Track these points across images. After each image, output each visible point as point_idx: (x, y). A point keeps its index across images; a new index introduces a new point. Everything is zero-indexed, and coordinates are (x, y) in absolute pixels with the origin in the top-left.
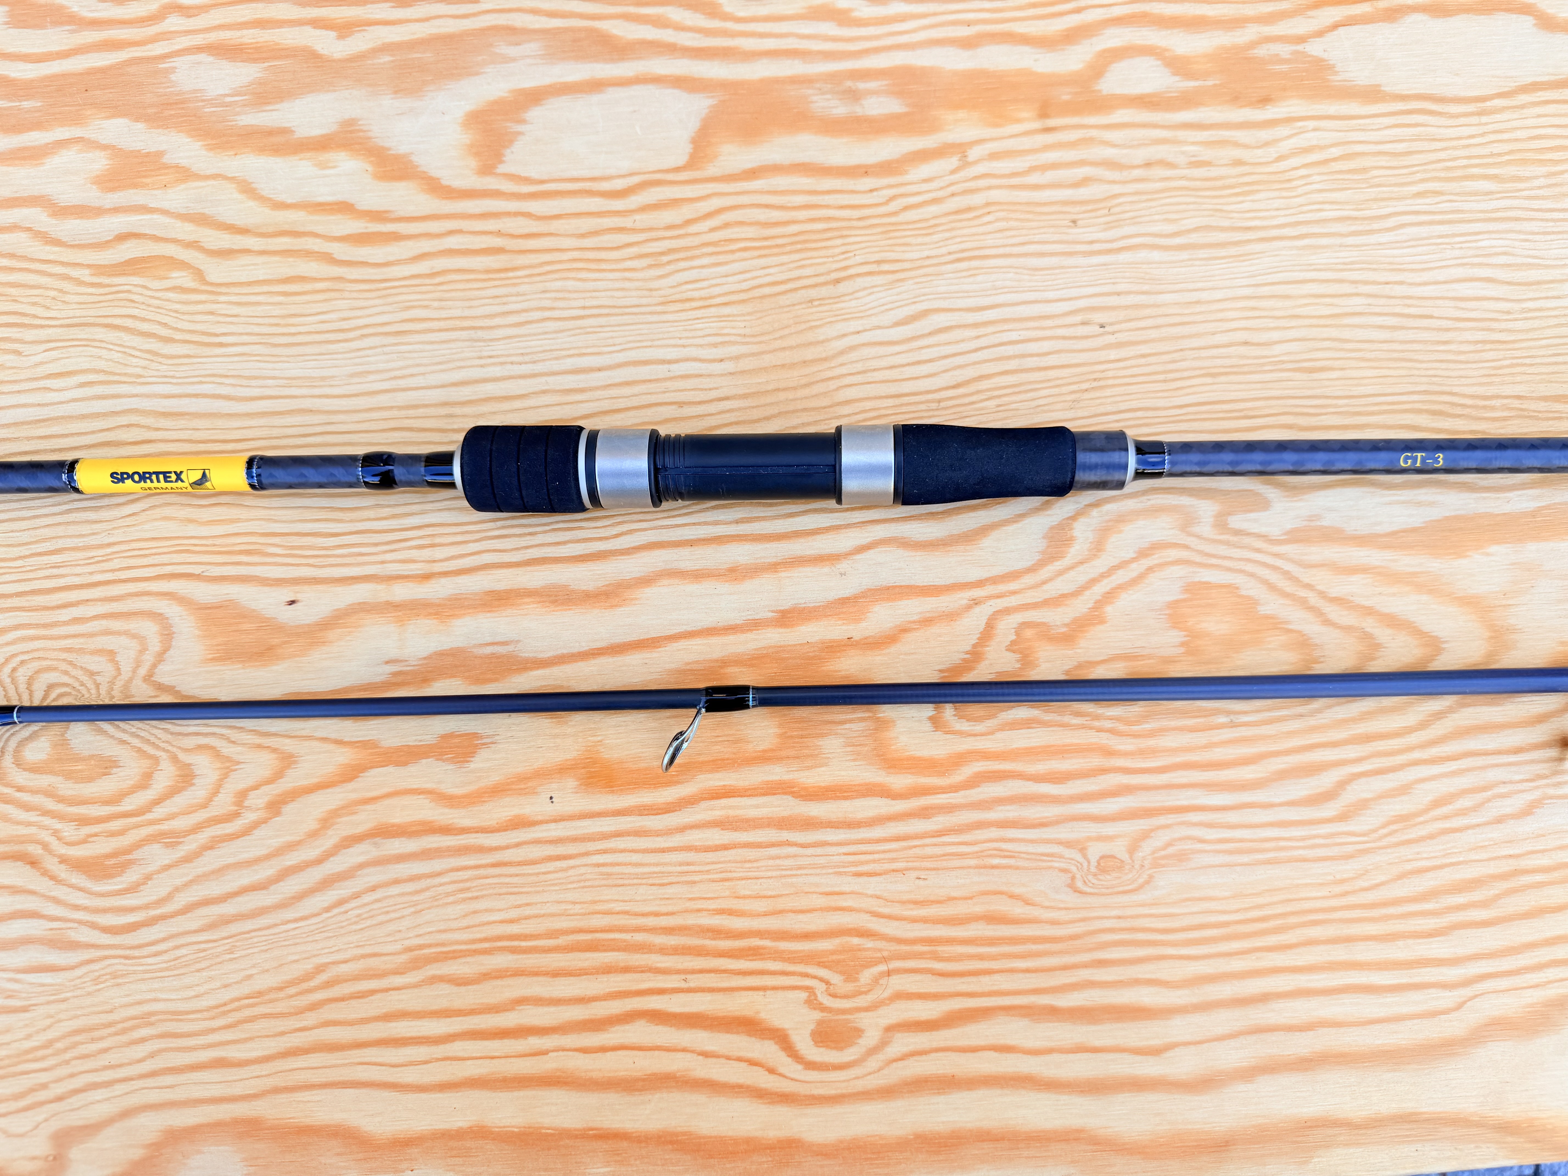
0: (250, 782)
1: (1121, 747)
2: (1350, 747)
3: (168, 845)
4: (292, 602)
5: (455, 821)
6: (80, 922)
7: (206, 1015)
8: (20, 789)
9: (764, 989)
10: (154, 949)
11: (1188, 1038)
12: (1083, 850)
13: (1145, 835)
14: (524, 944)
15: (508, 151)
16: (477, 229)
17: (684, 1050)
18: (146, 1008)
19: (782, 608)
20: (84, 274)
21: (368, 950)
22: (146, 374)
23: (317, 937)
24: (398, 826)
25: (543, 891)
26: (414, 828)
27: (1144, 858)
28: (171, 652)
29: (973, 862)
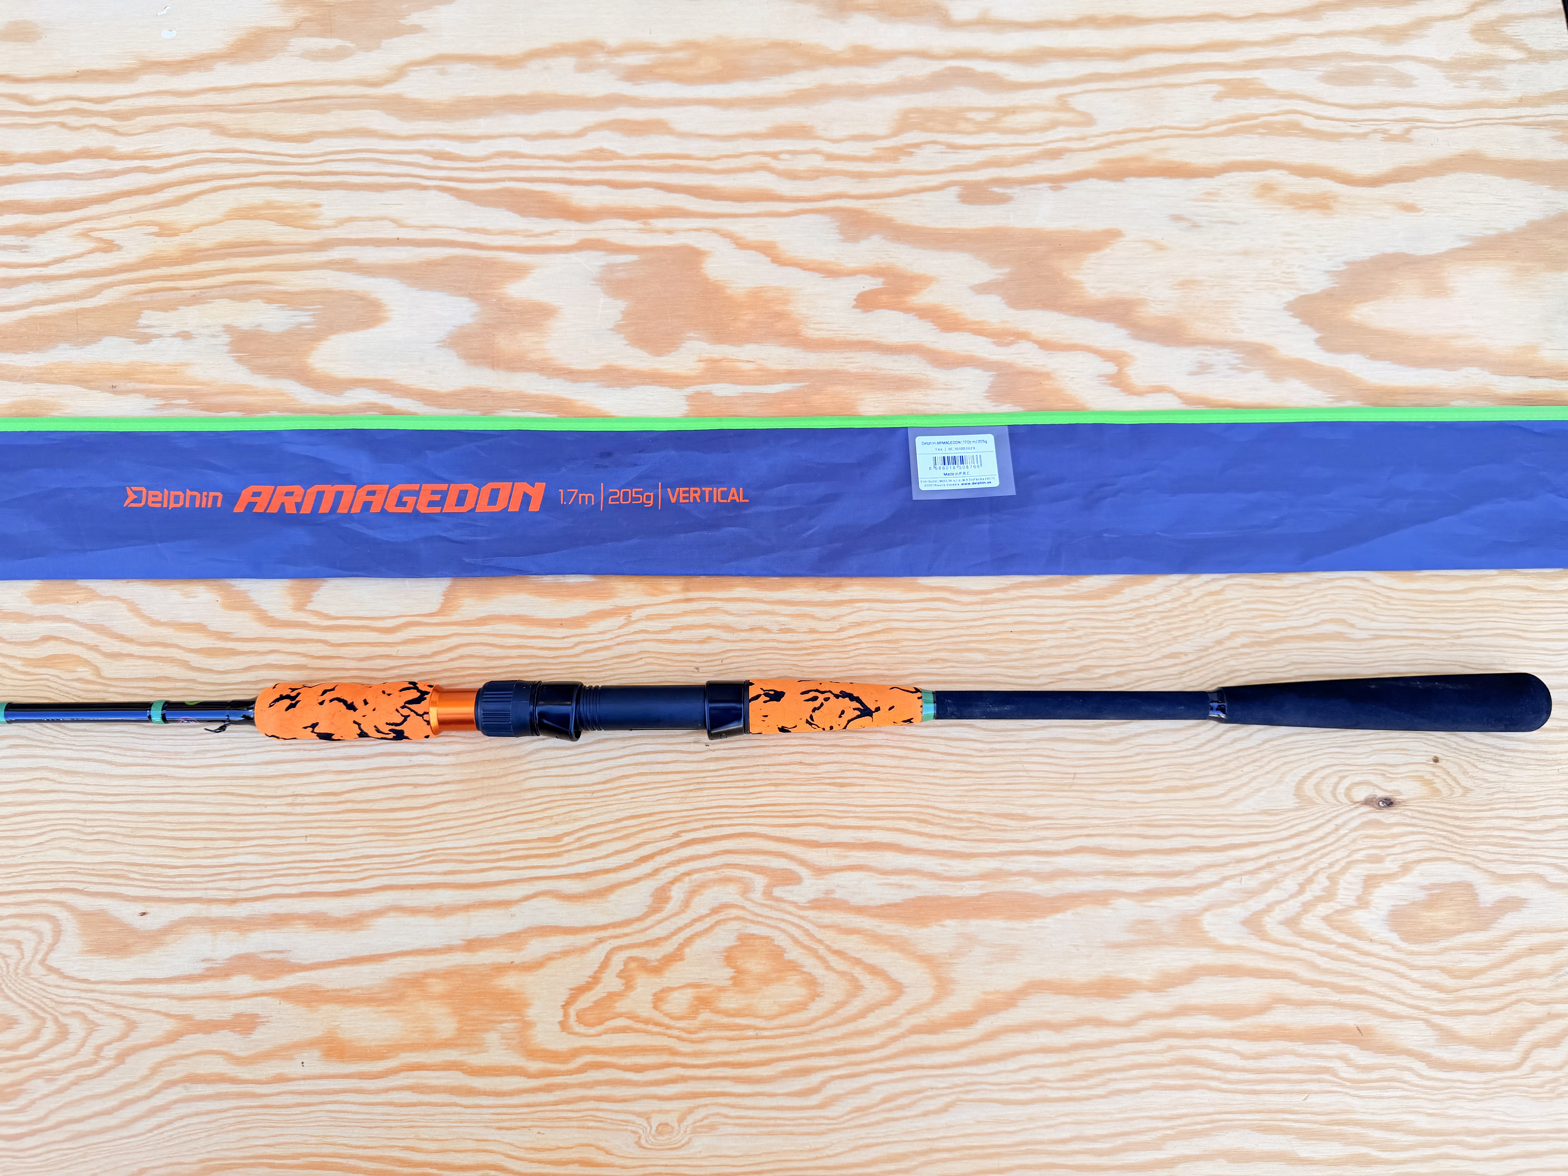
1: (682, 1049)
2: (833, 1057)
3: (48, 1080)
4: (143, 914)
5: (239, 1074)
10: (35, 1151)
12: (648, 1119)
13: (691, 1111)
14: (277, 1162)
15: (316, 593)
16: (290, 650)
19: (469, 938)
20: (17, 665)
21: (174, 1160)
22: (55, 742)
23: (142, 1150)
24: (202, 1075)
25: (292, 1127)
26: (212, 1078)
27: (687, 1126)
28: (59, 944)
29: (575, 1124)
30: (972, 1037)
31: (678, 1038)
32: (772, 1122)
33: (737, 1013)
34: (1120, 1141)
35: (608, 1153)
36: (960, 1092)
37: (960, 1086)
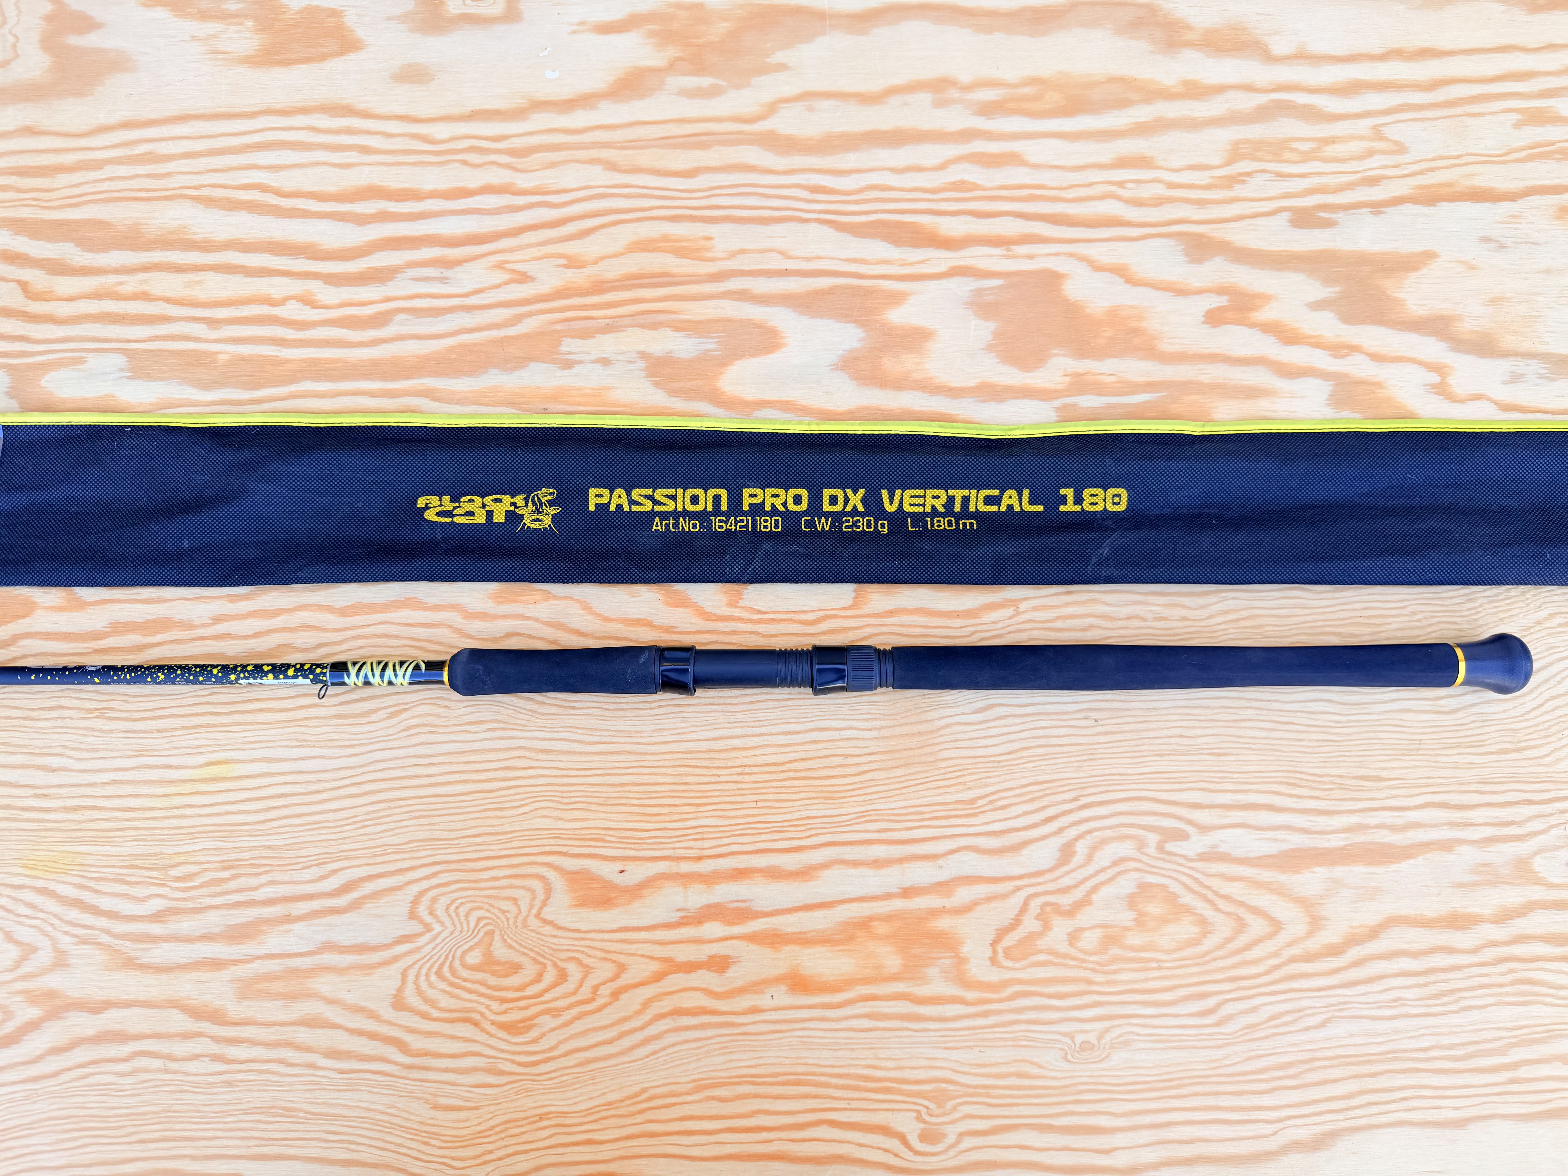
0: (600, 980)
1: (1097, 979)
2: (1226, 983)
3: (554, 1016)
4: (622, 871)
5: (719, 1007)
6: (505, 1059)
7: (579, 1114)
8: (465, 980)
9: (893, 1110)
10: (549, 1076)
11: (1124, 1145)
12: (1072, 1038)
13: (1107, 1030)
14: (759, 1080)
17: (848, 1142)
18: (546, 1110)
19: (905, 887)
21: (672, 1080)
23: (641, 1072)
24: (687, 1009)
25: (768, 1050)
26: (695, 1011)
27: (1106, 1044)
28: (551, 900)
29: (1011, 1043)
30: (1342, 965)
31: (1093, 970)
32: (1177, 1038)
33: (1143, 949)
34: (1471, 1049)
35: (1040, 1067)
36: (1335, 1010)
37: (1334, 1005)
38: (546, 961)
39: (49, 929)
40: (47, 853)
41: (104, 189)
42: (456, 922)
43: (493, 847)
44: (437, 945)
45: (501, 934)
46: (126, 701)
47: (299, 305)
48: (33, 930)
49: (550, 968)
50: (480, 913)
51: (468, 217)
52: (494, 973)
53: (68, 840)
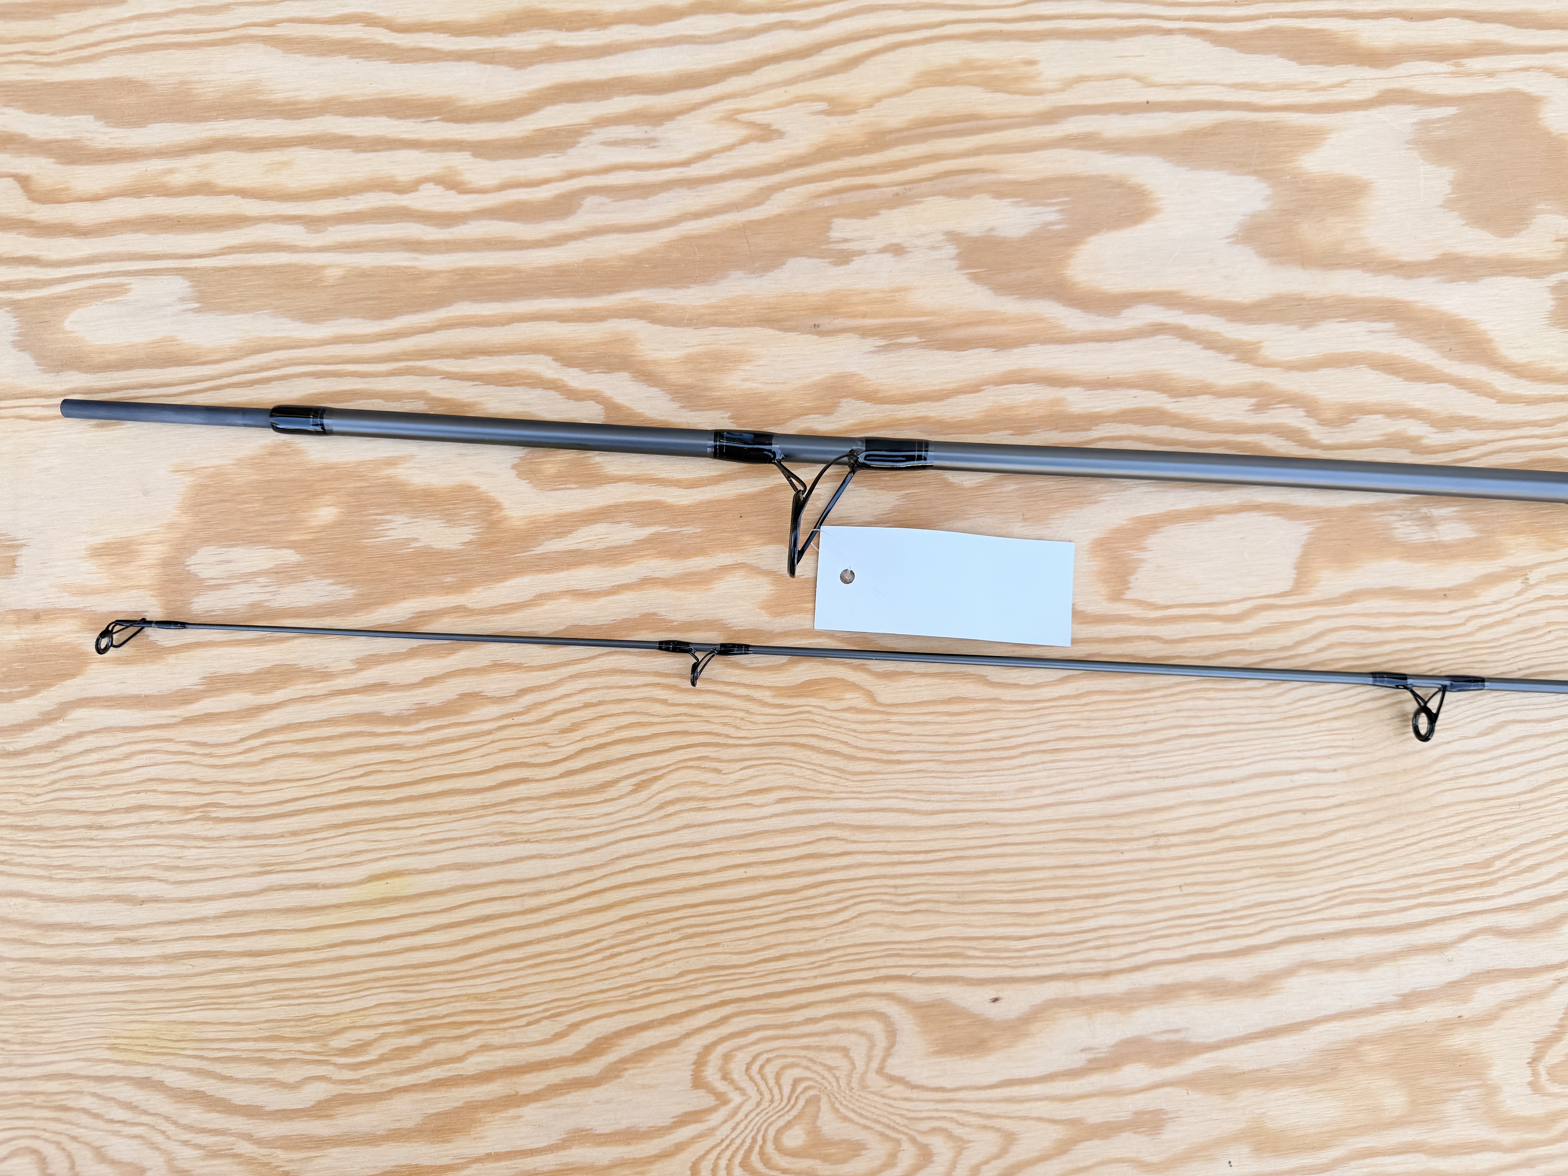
0: (980, 1158)
8: (784, 1172)
38: (900, 1136)
39: (159, 1139)
40: (144, 1026)
41: (131, 33)
42: (763, 1087)
43: (804, 974)
44: (738, 1124)
45: (830, 1101)
46: (239, 793)
47: (439, 190)
48: (134, 1142)
49: (906, 1145)
50: (797, 1072)
51: (677, 48)
52: (826, 1158)
53: (174, 1004)
